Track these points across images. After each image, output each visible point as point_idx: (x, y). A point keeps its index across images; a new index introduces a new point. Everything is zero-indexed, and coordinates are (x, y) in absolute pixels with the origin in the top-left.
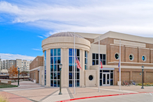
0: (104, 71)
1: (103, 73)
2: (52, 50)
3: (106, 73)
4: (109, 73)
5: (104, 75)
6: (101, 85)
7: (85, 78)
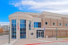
0: (39, 31)
1: (38, 32)
2: (12, 20)
3: (40, 32)
4: (42, 32)
5: (39, 33)
6: (37, 37)
7: (29, 34)
